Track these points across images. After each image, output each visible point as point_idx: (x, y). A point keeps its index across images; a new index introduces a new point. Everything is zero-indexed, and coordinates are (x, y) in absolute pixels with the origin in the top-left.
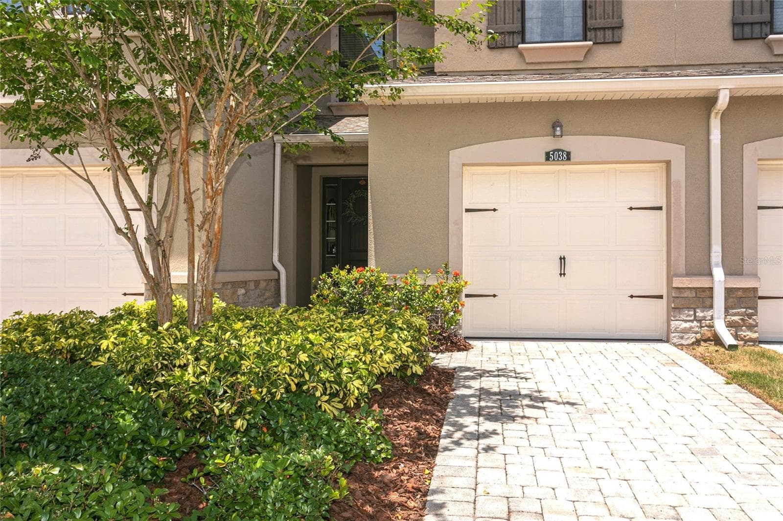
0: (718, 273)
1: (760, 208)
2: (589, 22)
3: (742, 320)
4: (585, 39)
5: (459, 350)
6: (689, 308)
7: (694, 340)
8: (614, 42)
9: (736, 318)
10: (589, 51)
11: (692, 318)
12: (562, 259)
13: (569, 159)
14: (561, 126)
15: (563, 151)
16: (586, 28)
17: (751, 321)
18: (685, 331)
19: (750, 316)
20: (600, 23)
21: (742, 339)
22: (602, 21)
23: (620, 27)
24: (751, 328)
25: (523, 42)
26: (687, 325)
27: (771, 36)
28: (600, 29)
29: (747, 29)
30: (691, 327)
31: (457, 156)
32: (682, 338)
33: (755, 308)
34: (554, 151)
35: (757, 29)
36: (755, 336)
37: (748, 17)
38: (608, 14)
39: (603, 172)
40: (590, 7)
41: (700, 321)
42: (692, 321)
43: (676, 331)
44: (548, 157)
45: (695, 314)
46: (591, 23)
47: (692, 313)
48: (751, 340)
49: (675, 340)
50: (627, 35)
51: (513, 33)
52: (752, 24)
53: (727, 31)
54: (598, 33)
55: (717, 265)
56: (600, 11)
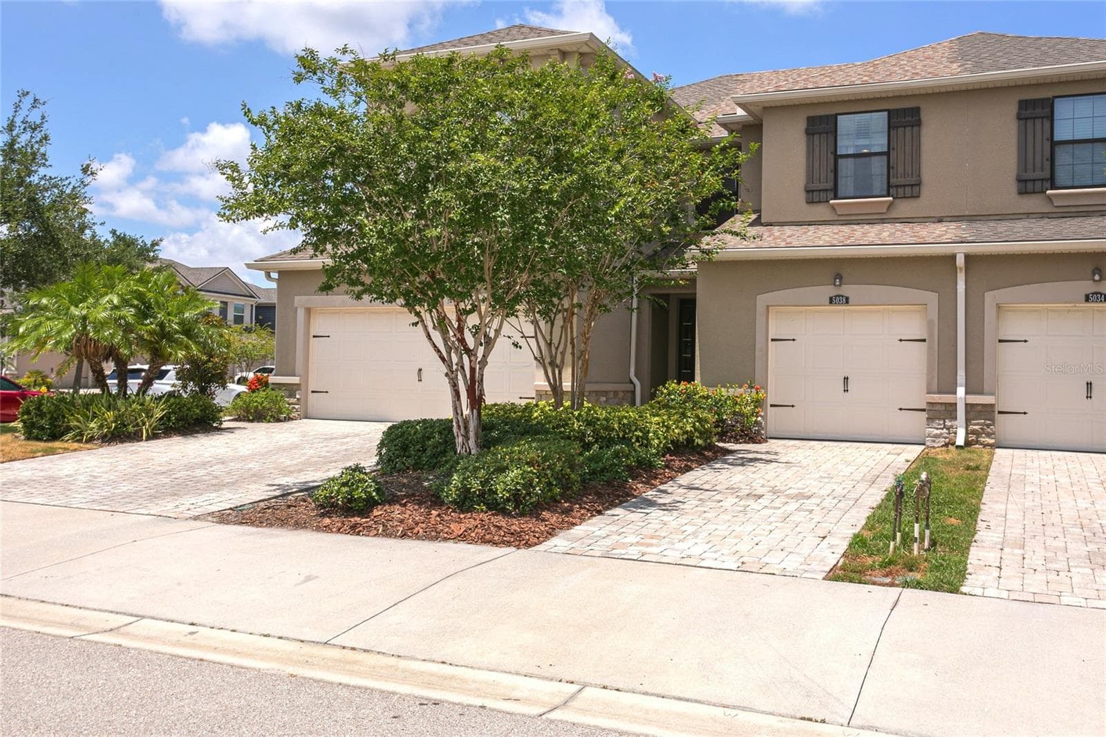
0: (961, 391)
1: (1000, 341)
2: (891, 180)
3: (982, 429)
4: (889, 196)
5: (754, 443)
6: (939, 419)
7: (943, 443)
8: (912, 197)
9: (976, 427)
10: (891, 204)
11: (942, 426)
12: (846, 379)
13: (847, 302)
14: (841, 278)
15: (843, 296)
16: (889, 186)
17: (989, 430)
18: (937, 436)
19: (988, 426)
20: (901, 181)
21: (981, 444)
22: (903, 179)
23: (919, 184)
24: (989, 435)
25: (836, 198)
26: (938, 432)
27: (1048, 192)
28: (900, 186)
29: (1030, 185)
30: (942, 434)
31: (762, 300)
32: (934, 441)
33: (993, 420)
34: (836, 296)
35: (1038, 184)
36: (992, 441)
37: (1030, 175)
38: (908, 175)
39: (879, 311)
40: (893, 168)
41: (948, 429)
42: (942, 429)
43: (929, 436)
44: (831, 301)
45: (944, 423)
46: (893, 181)
47: (942, 422)
48: (988, 445)
49: (928, 443)
50: (925, 191)
51: (827, 190)
52: (1034, 180)
53: (1013, 187)
54: (899, 190)
55: (961, 386)
56: (900, 170)
